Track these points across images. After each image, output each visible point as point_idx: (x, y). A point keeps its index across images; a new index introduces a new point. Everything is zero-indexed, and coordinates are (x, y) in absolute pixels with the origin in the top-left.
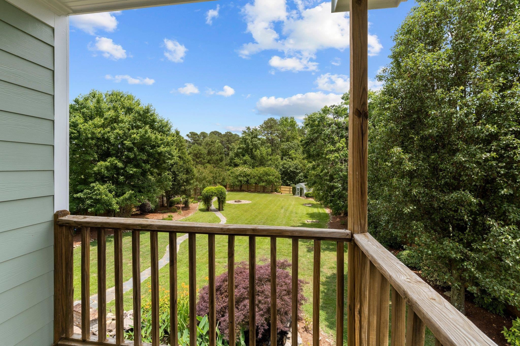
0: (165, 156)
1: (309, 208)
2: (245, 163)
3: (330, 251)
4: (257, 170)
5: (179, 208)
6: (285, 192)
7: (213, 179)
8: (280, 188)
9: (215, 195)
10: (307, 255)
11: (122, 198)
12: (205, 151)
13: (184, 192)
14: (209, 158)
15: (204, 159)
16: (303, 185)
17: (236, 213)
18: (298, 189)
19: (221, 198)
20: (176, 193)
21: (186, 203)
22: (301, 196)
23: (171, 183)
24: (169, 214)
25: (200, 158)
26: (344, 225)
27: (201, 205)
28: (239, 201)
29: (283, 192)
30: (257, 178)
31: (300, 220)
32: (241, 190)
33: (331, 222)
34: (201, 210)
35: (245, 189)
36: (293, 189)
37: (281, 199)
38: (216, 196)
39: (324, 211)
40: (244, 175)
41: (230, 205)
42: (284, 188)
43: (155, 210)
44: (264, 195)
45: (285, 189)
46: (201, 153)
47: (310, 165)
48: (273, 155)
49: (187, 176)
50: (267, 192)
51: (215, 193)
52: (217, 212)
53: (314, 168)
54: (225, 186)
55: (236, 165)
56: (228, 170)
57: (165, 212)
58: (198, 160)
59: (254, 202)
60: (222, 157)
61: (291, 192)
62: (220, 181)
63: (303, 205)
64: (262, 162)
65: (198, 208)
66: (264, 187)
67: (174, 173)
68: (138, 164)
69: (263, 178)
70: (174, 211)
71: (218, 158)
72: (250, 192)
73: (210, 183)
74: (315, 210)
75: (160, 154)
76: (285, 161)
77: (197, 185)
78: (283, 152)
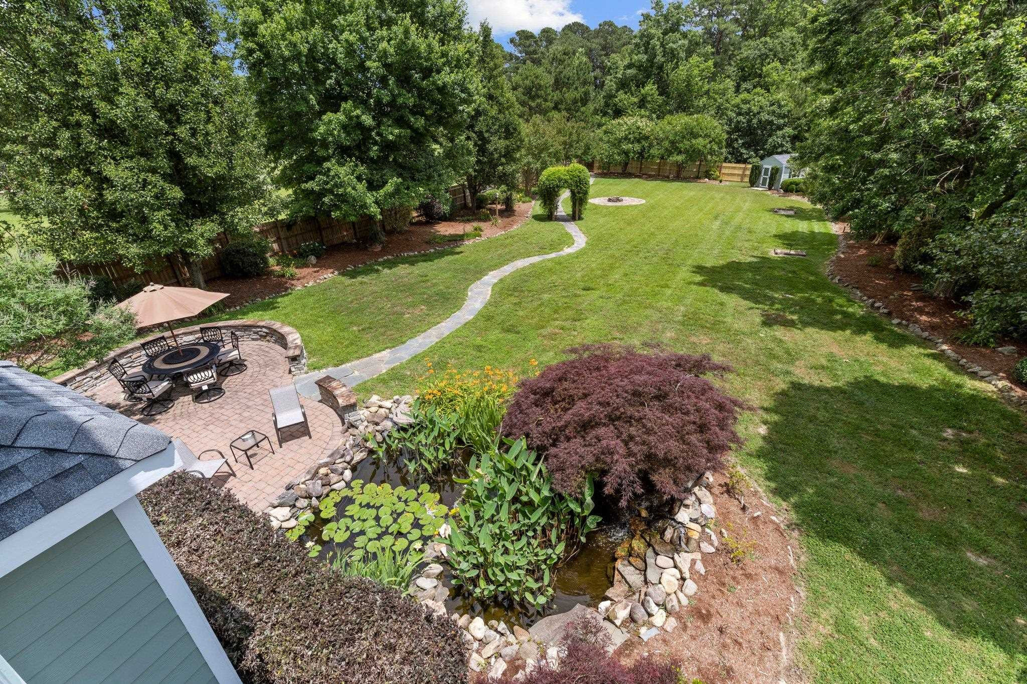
0: (454, 96)
1: (785, 219)
2: (642, 104)
3: (822, 329)
4: (669, 123)
5: (493, 212)
6: (730, 178)
7: (564, 148)
8: (721, 168)
9: (566, 185)
10: (759, 331)
11: (382, 192)
12: (548, 80)
13: (504, 179)
14: (556, 96)
15: (546, 100)
16: (783, 160)
17: (609, 226)
18: (767, 170)
19: (579, 193)
20: (488, 181)
21: (508, 202)
22: (770, 189)
23: (473, 159)
24: (475, 224)
25: (539, 97)
26: (875, 266)
27: (536, 207)
28: (618, 200)
29: (725, 178)
30: (666, 144)
31: (756, 249)
32: (625, 174)
33: (839, 258)
34: (538, 218)
35: (633, 171)
36: (752, 172)
37: (718, 196)
38: (568, 187)
39: (826, 228)
40: (635, 138)
41: (596, 207)
42: (729, 168)
43: (451, 215)
44: (677, 185)
45: (730, 171)
46: (540, 86)
47: (826, 101)
48: (715, 81)
49: (507, 142)
50: (686, 179)
51: (566, 181)
52: (568, 224)
53: (833, 111)
54: (590, 166)
55: (618, 113)
56: (600, 125)
57: (469, 221)
58: (533, 104)
59: (652, 201)
60: (586, 94)
61: (747, 179)
62: (579, 153)
63: (775, 211)
64: (682, 101)
65: (531, 213)
66: (680, 167)
67: (480, 134)
68: (402, 117)
69: (681, 145)
70: (486, 219)
71: (578, 96)
72: (646, 179)
73: (557, 159)
74: (803, 226)
75: (442, 90)
76: (744, 95)
77: (529, 163)
78: (743, 69)
